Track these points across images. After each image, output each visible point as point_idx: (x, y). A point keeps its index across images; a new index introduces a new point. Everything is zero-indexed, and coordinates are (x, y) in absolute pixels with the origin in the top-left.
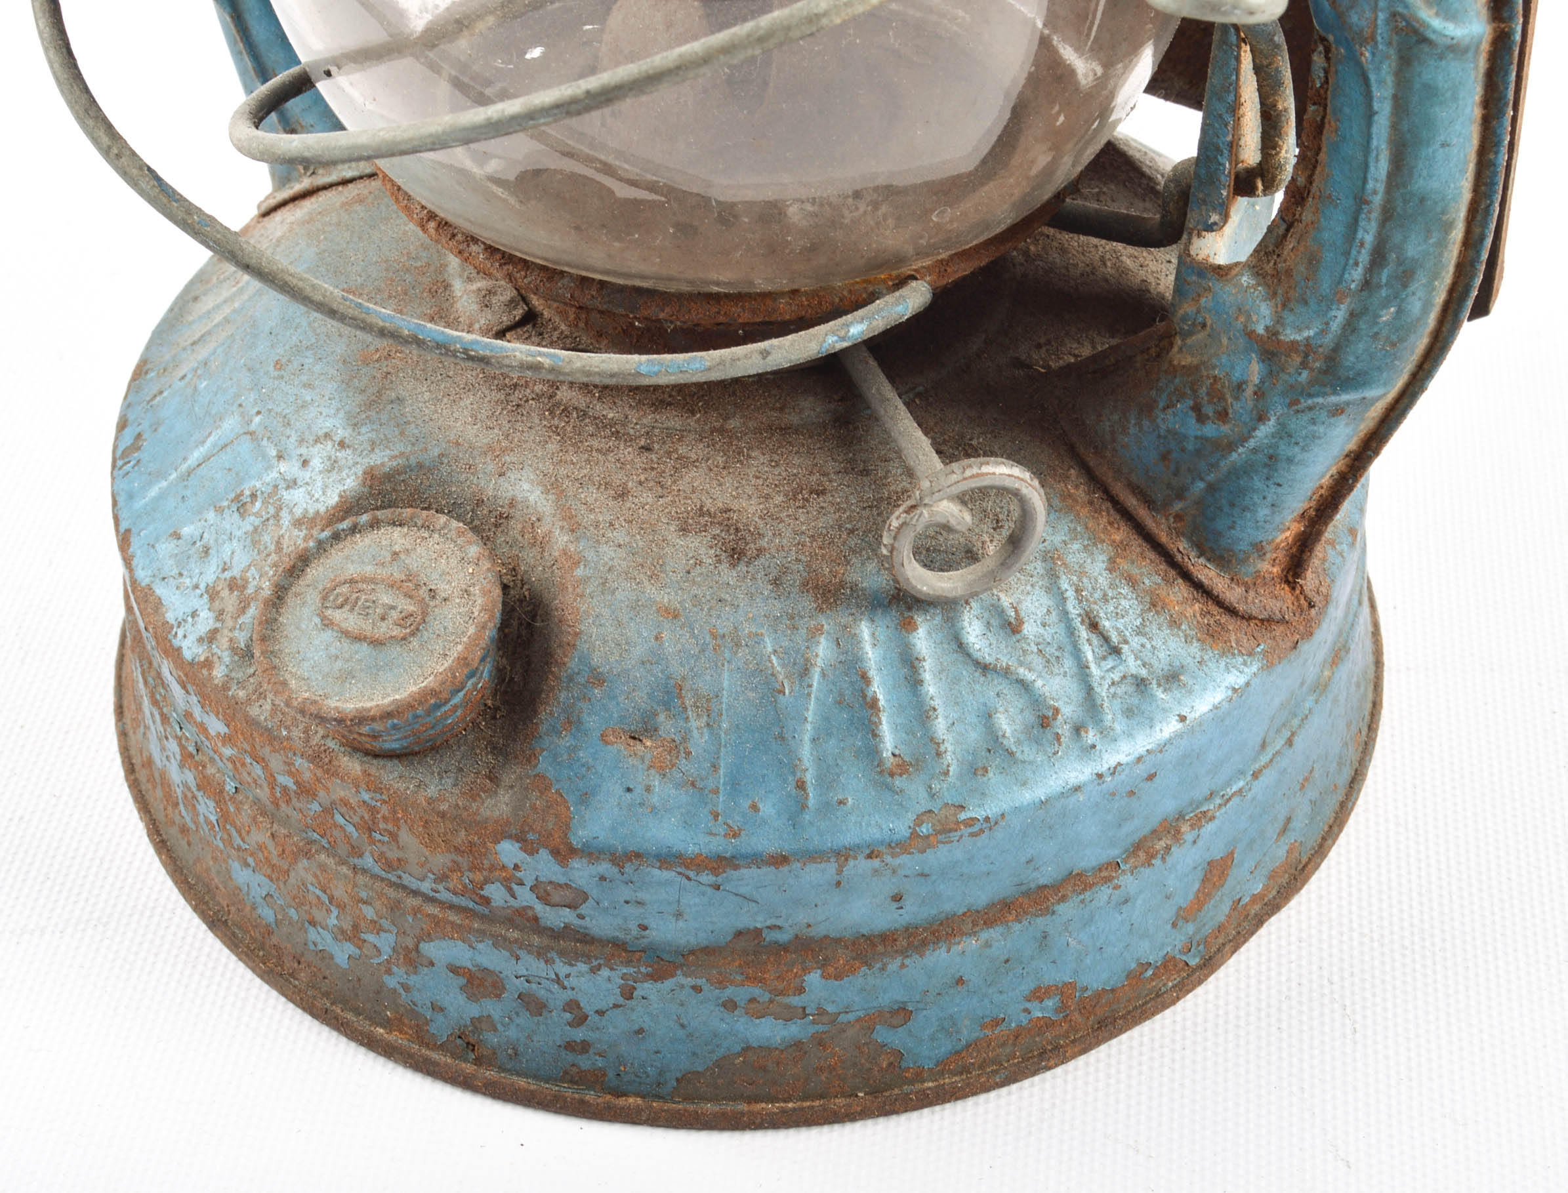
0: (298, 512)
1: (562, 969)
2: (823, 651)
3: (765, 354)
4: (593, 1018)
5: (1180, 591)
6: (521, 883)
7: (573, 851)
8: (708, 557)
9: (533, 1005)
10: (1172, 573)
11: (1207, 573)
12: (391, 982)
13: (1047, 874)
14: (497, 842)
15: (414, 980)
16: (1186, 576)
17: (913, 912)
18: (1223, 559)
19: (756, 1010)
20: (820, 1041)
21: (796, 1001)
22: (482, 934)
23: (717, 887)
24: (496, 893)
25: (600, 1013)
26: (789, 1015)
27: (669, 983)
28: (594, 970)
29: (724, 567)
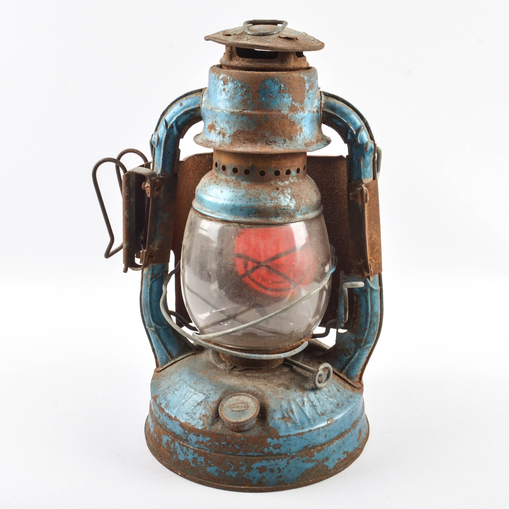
0: (212, 402)
1: (277, 461)
2: (305, 399)
3: (295, 351)
4: (282, 470)
5: (347, 385)
6: (270, 446)
7: (280, 437)
8: (284, 390)
9: (272, 471)
10: (345, 382)
11: (350, 381)
12: (245, 476)
13: (343, 431)
14: (267, 439)
15: (250, 474)
16: (347, 382)
17: (328, 438)
18: (351, 379)
19: (308, 461)
20: (317, 466)
21: (313, 458)
22: (263, 459)
23: (302, 438)
24: (266, 450)
25: (283, 469)
26: (312, 461)
27: (294, 459)
28: (283, 460)
29: (287, 390)
